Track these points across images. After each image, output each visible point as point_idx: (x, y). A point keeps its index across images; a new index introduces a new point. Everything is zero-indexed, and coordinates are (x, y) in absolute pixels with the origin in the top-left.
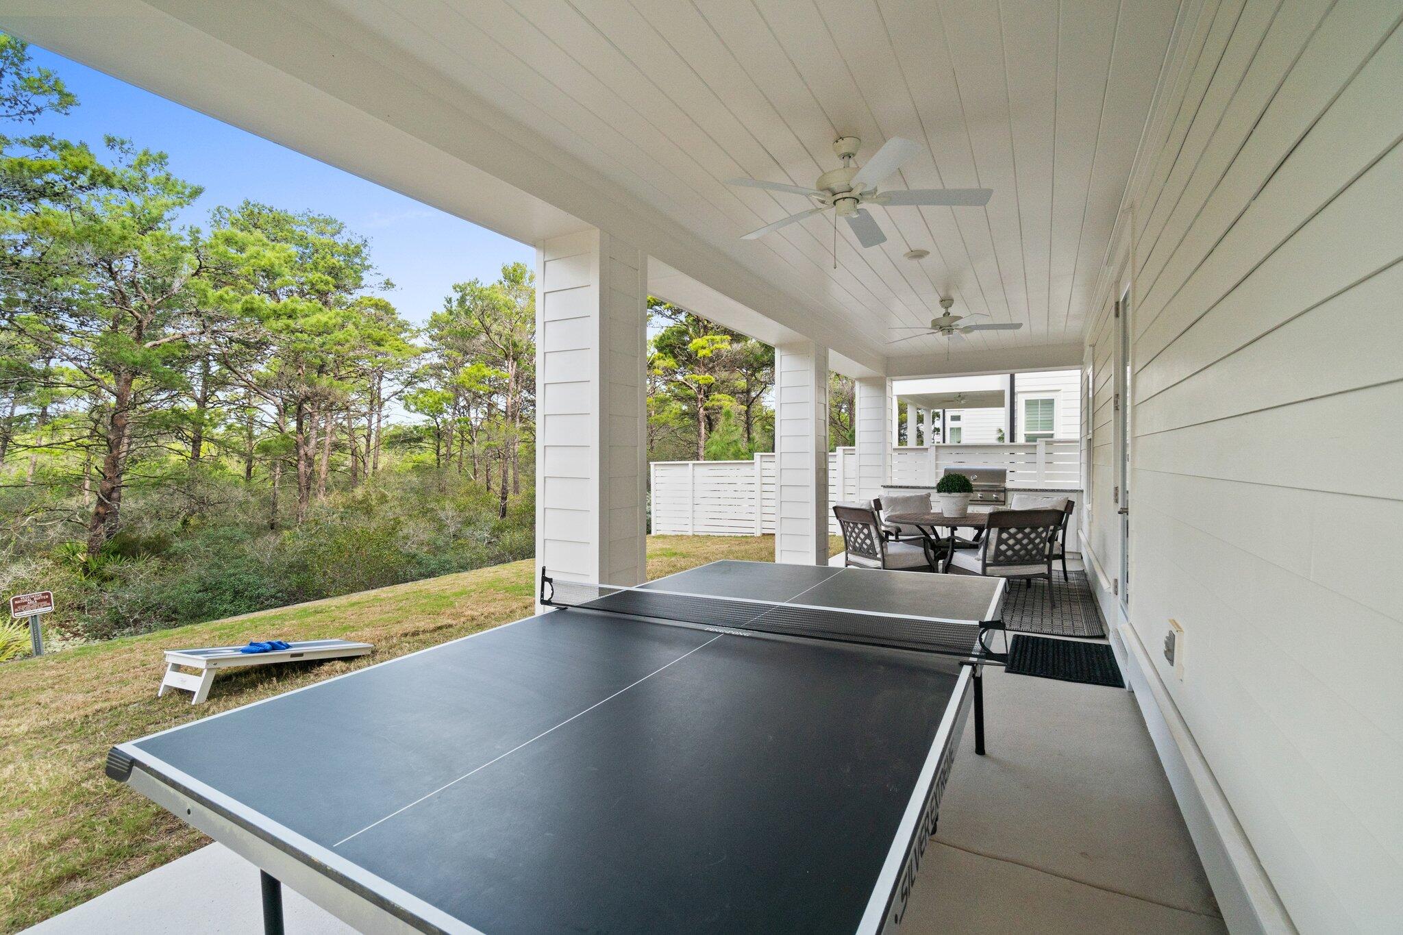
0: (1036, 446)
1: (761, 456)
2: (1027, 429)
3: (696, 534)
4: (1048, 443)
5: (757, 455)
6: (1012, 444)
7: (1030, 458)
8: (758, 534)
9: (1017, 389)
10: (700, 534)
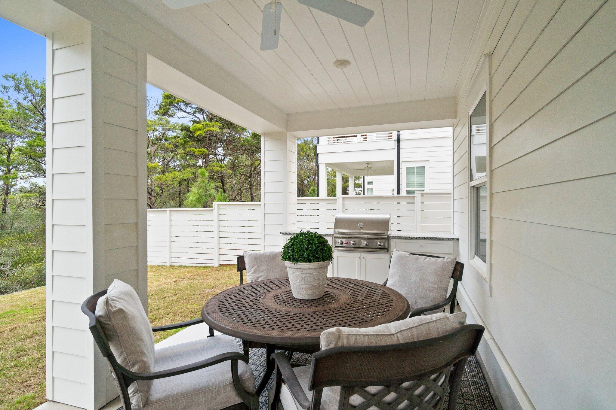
0: (414, 197)
1: (219, 204)
2: (408, 186)
3: (173, 264)
4: (422, 196)
5: (215, 204)
6: (399, 195)
7: (410, 206)
8: (216, 265)
9: (401, 160)
10: (176, 264)
